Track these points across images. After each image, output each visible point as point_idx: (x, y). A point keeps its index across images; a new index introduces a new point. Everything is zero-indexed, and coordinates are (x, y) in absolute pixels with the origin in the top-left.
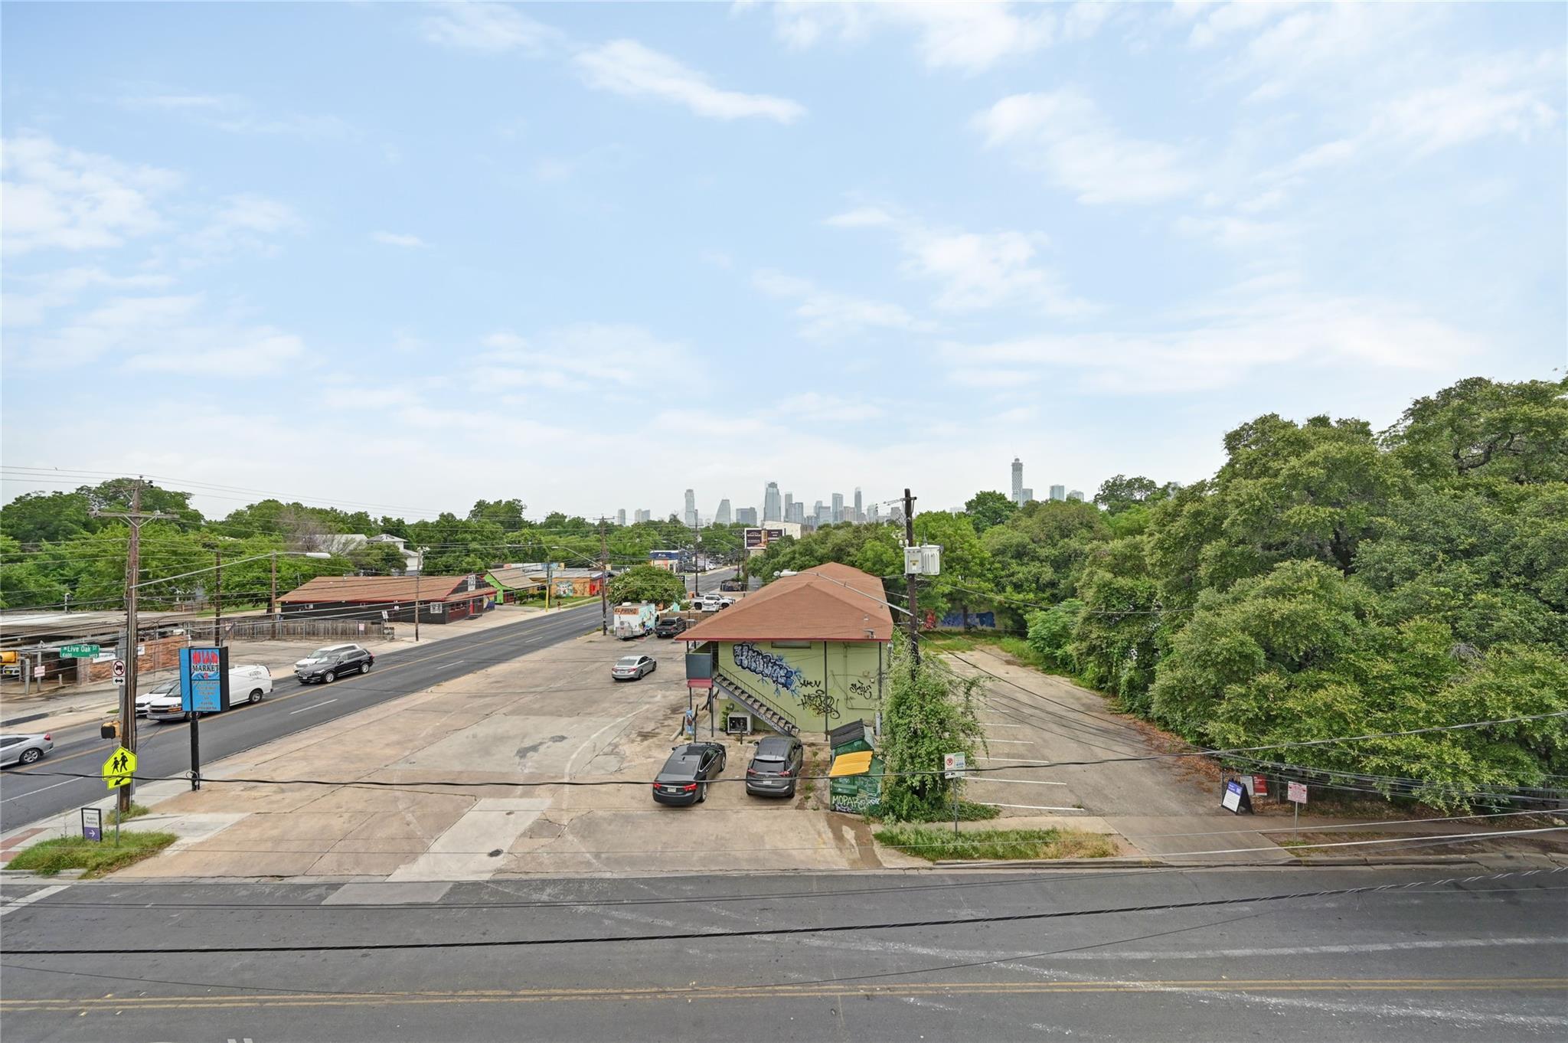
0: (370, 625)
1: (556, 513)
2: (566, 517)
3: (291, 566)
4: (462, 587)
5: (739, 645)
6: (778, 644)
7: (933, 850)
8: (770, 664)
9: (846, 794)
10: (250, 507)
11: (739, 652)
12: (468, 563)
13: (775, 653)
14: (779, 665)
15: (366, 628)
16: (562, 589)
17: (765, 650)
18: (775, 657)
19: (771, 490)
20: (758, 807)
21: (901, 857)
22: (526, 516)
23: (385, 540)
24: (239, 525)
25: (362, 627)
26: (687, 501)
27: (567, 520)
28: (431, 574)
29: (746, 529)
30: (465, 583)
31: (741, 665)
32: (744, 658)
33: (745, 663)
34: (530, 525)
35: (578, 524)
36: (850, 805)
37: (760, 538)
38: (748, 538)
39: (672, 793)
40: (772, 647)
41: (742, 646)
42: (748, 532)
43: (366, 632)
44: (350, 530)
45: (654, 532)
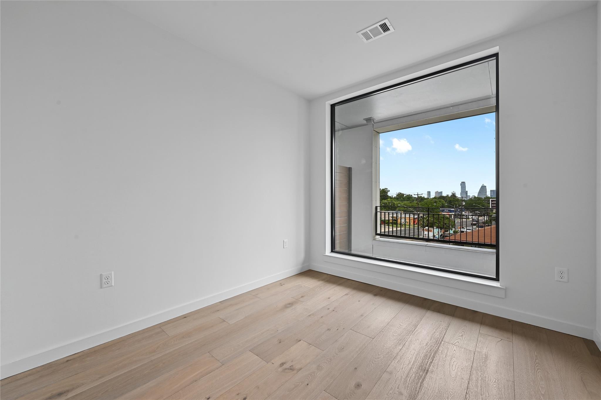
1: (401, 193)
2: (404, 195)
16: (402, 221)
22: (389, 194)
26: (462, 187)
29: (491, 199)
34: (391, 198)
35: (409, 197)
42: (492, 201)
45: (443, 201)
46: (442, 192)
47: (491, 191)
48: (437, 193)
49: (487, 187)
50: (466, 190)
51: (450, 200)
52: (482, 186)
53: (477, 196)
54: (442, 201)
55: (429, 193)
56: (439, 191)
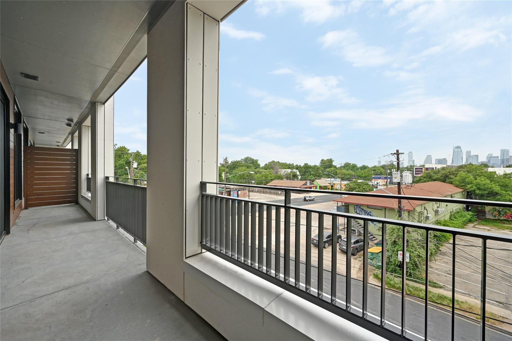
0: (281, 192)
1: (348, 163)
2: (351, 164)
3: (270, 177)
4: (306, 184)
5: (356, 206)
6: (370, 207)
7: (390, 284)
8: (367, 214)
9: (370, 259)
10: (269, 163)
11: (356, 208)
12: (310, 178)
13: (369, 210)
14: (370, 215)
15: (281, 193)
16: (338, 187)
17: (365, 208)
18: (368, 211)
19: (456, 150)
20: (341, 254)
21: (378, 282)
23: (294, 171)
24: (267, 167)
25: (280, 193)
26: (409, 157)
27: (351, 165)
28: (301, 180)
30: (306, 183)
31: (356, 213)
32: (357, 210)
33: (358, 212)
34: (335, 167)
35: (354, 166)
36: (371, 263)
37: (422, 171)
38: (416, 171)
39: (315, 242)
40: (368, 208)
41: (357, 206)
42: (416, 169)
43: (281, 194)
44: (288, 168)
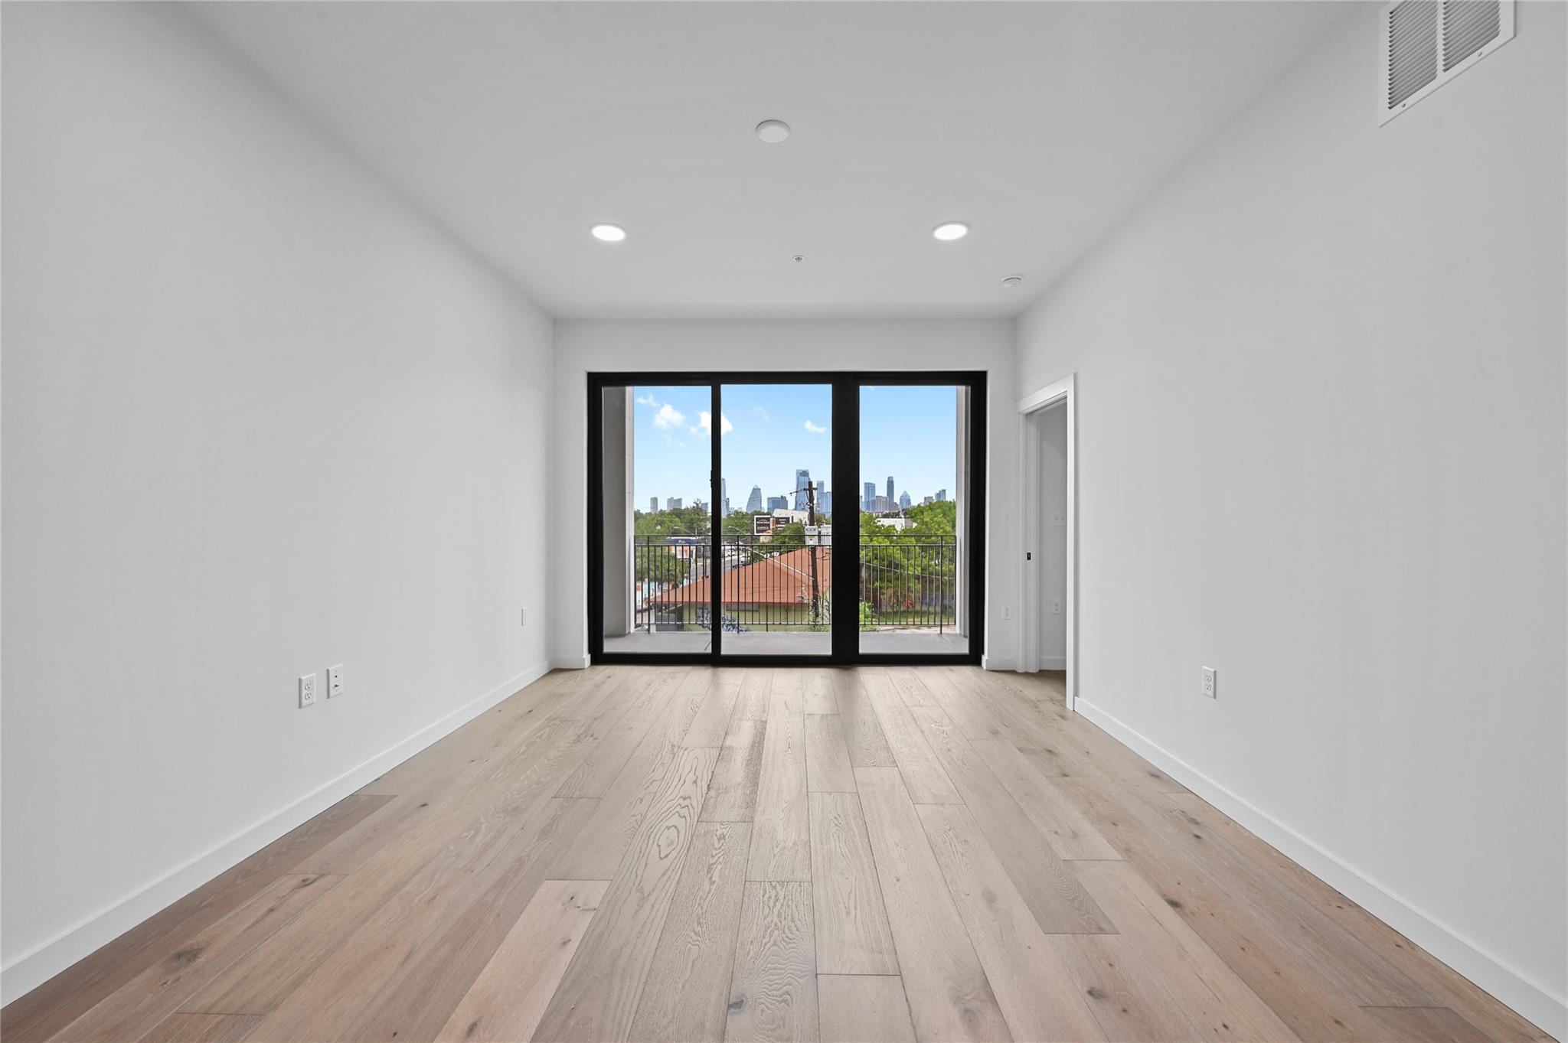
19: (802, 479)
29: (756, 517)
37: (768, 525)
38: (758, 525)
42: (758, 519)
45: (677, 519)
46: (680, 500)
47: (769, 499)
48: (671, 501)
49: (762, 491)
50: (727, 497)
51: (690, 517)
52: (754, 489)
53: (744, 510)
54: (675, 521)
55: (655, 501)
56: (675, 498)
